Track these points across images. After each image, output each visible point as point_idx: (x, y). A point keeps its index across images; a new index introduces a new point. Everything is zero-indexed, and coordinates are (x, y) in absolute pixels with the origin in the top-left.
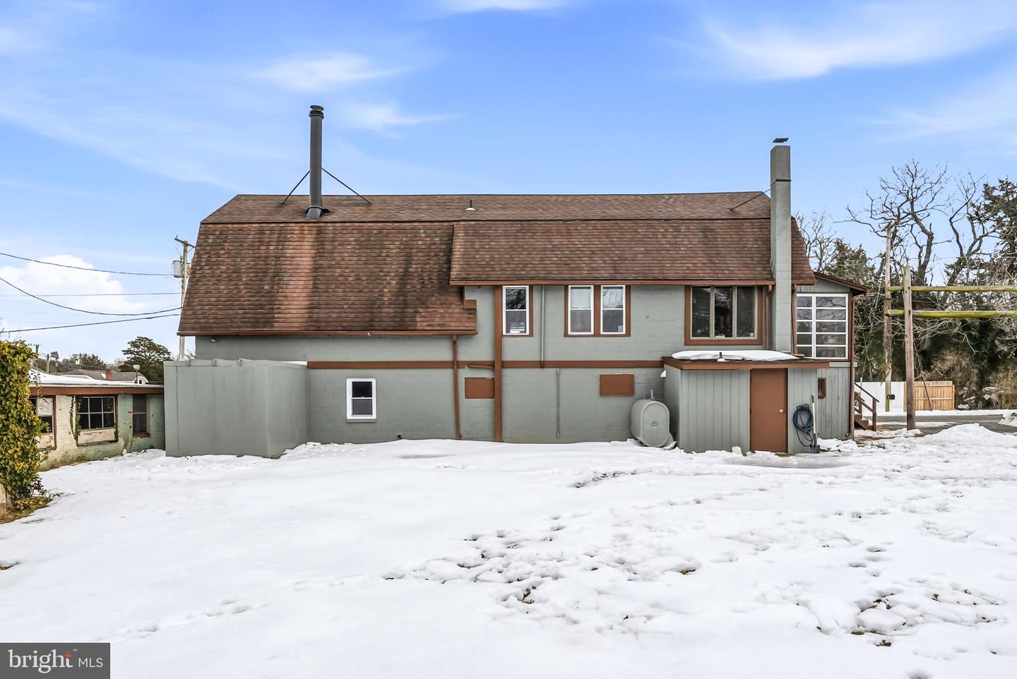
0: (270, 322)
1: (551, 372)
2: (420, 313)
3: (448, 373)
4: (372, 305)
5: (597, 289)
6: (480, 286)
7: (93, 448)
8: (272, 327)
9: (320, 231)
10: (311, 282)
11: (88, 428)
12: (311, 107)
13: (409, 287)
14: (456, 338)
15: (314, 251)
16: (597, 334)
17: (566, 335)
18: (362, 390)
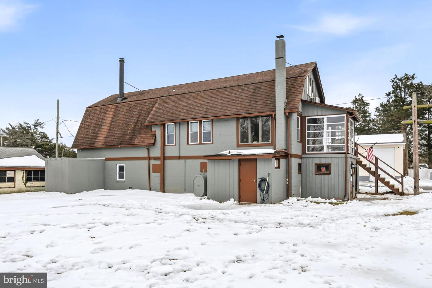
0: (94, 143)
1: (182, 161)
2: (137, 137)
3: (147, 161)
4: (124, 135)
5: (200, 122)
6: (157, 125)
7: (34, 188)
8: (94, 145)
9: (117, 107)
10: (109, 127)
11: (39, 181)
12: (120, 58)
13: (137, 127)
14: (148, 147)
15: (113, 115)
16: (200, 143)
17: (188, 144)
18: (121, 168)
